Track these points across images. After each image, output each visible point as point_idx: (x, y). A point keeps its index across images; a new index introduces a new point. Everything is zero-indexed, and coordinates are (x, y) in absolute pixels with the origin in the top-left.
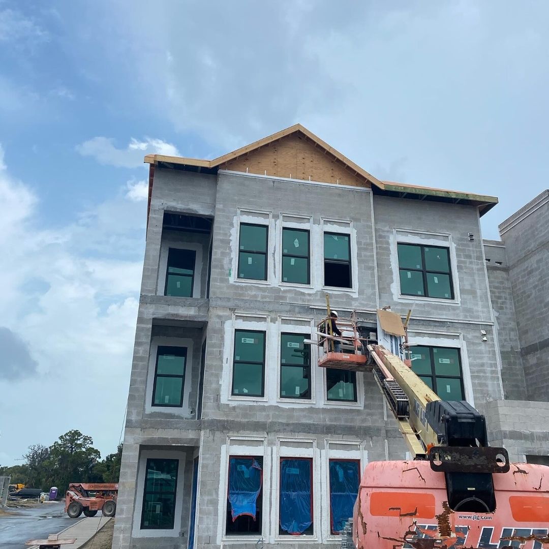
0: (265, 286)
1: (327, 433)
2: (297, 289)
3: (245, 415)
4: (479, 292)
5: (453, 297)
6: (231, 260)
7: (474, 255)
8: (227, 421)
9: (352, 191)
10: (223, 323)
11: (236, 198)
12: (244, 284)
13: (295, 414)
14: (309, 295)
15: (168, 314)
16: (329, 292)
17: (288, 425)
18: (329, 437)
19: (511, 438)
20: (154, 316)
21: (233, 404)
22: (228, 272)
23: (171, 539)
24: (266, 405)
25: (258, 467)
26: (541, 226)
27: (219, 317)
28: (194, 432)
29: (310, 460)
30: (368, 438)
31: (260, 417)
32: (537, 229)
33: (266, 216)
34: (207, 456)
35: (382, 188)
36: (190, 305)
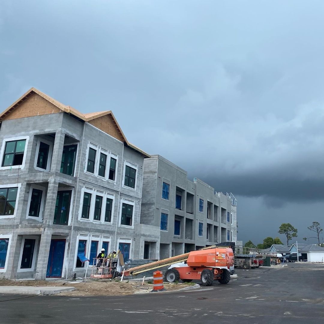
0: (94, 176)
1: (103, 233)
2: (102, 179)
3: (84, 225)
4: (140, 188)
5: (134, 188)
6: (85, 163)
7: (141, 174)
8: (79, 227)
9: (119, 142)
10: (81, 189)
11: (89, 136)
12: (88, 174)
13: (96, 226)
14: (104, 181)
15: (63, 182)
16: (109, 181)
17: (94, 229)
18: (103, 234)
19: (143, 236)
20: (59, 182)
21: (81, 221)
22: (84, 168)
23: (31, 272)
24: (90, 222)
25: (85, 244)
26: (152, 165)
27: (80, 186)
28: (68, 230)
29: (98, 242)
30: (112, 235)
31: (88, 226)
32: (150, 165)
33: (96, 146)
34: (73, 240)
35: (128, 145)
36: (70, 179)
